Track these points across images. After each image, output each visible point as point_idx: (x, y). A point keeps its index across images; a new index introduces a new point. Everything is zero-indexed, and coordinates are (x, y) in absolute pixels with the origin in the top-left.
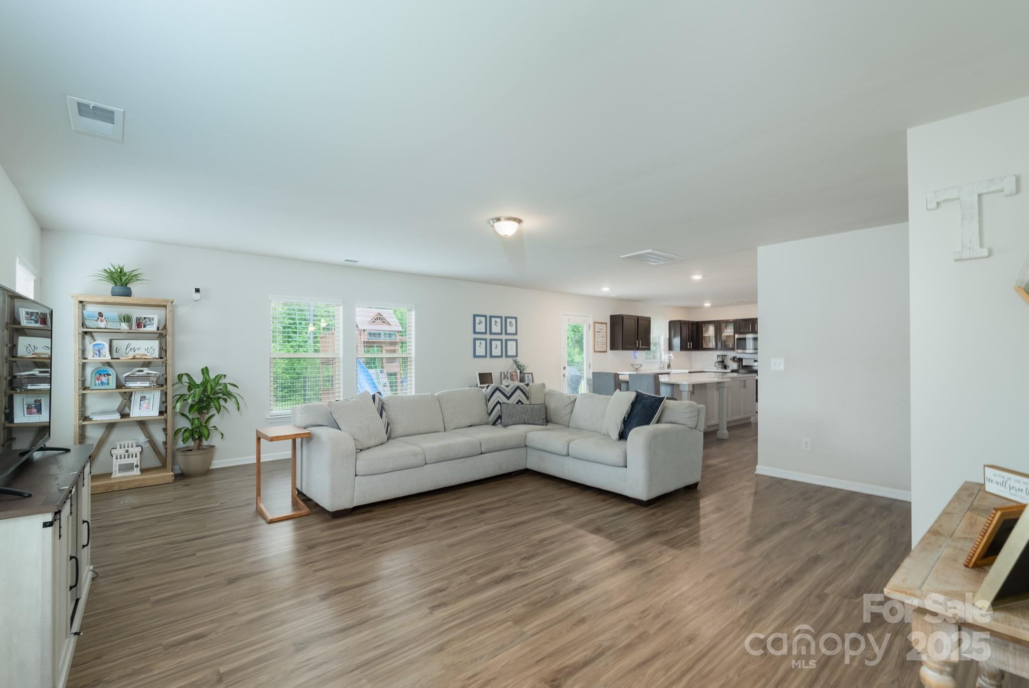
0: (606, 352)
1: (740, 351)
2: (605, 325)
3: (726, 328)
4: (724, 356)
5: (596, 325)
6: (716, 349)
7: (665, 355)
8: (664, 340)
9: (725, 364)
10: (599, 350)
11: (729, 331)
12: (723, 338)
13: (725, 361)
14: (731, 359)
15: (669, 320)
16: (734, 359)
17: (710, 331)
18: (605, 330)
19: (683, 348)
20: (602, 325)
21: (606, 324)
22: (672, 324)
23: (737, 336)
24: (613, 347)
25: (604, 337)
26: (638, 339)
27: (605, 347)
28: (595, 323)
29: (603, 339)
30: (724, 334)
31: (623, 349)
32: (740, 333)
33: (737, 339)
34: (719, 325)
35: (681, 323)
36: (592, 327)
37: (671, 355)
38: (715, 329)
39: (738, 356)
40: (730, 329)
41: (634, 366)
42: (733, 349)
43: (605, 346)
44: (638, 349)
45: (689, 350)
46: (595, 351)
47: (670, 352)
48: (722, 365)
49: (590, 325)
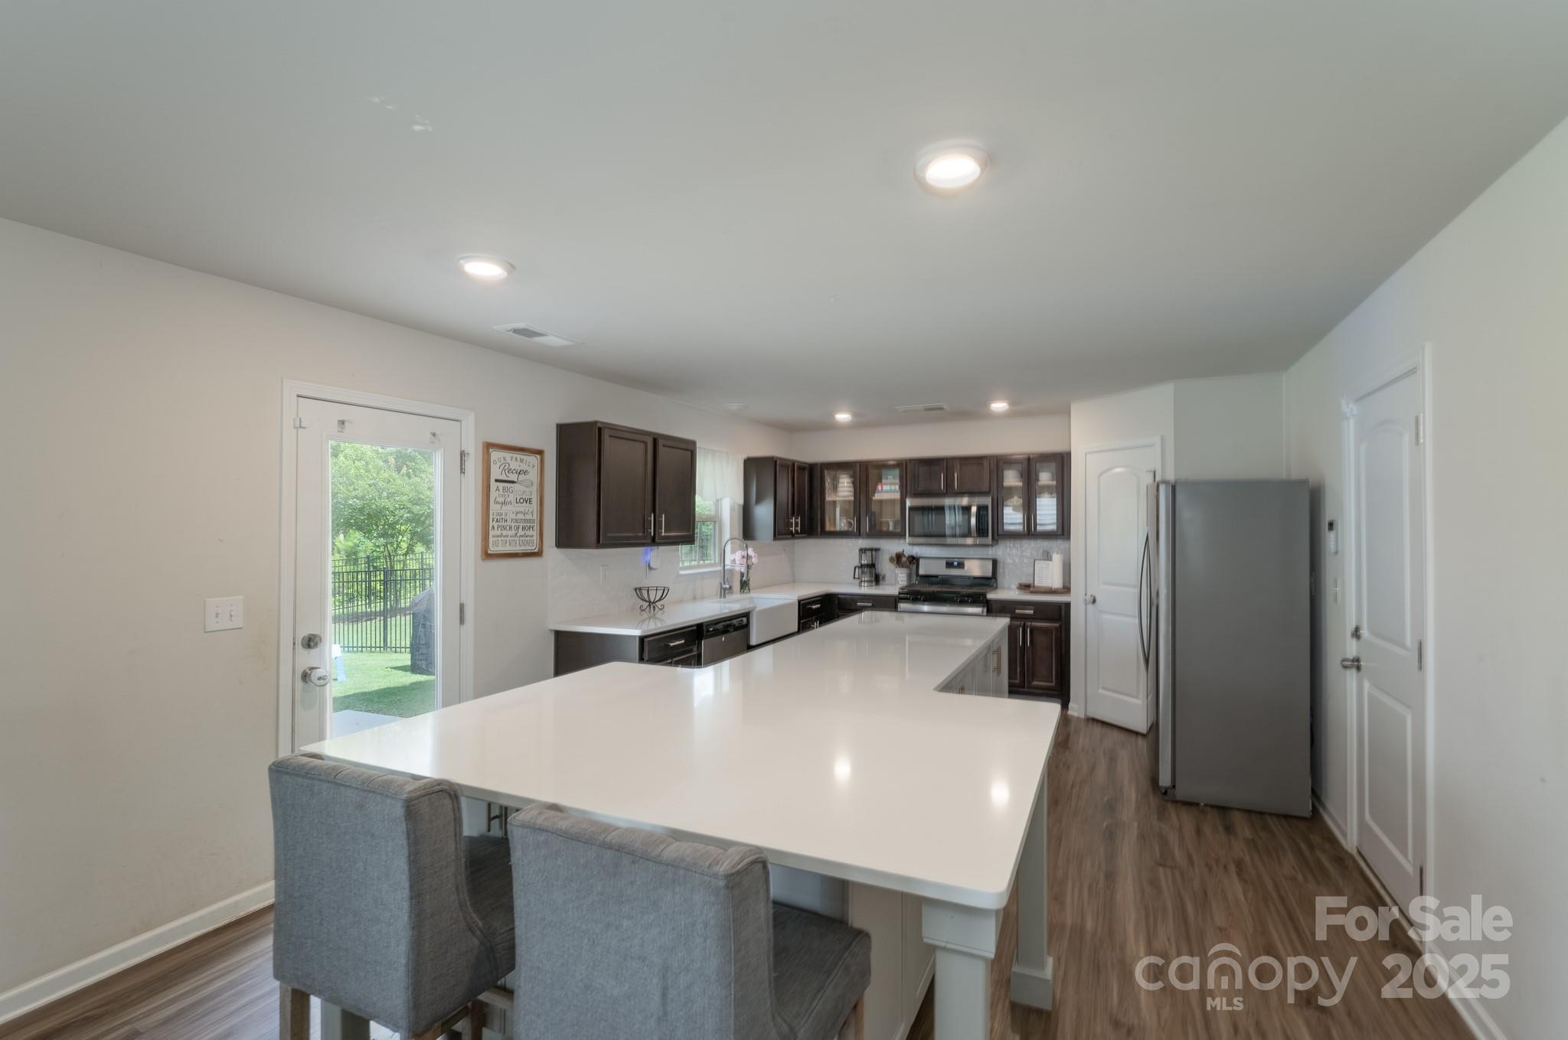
0: (538, 554)
2: (534, 460)
3: (880, 480)
4: (877, 550)
5: (495, 455)
6: (858, 534)
7: (733, 552)
8: (732, 510)
9: (877, 571)
10: (508, 549)
11: (888, 490)
12: (874, 508)
13: (878, 566)
14: (891, 560)
15: (745, 456)
16: (898, 559)
17: (843, 489)
18: (533, 475)
19: (781, 532)
20: (519, 456)
21: (540, 453)
22: (752, 466)
23: (908, 502)
24: (567, 538)
25: (529, 501)
26: (654, 511)
27: (536, 539)
28: (489, 446)
29: (525, 507)
30: (877, 497)
31: (599, 544)
32: (917, 495)
33: (910, 509)
34: (865, 474)
35: (773, 463)
36: (473, 465)
37: (751, 552)
38: (854, 483)
39: (910, 552)
40: (891, 484)
41: (645, 593)
42: (898, 535)
43: (535, 533)
44: (654, 542)
45: (793, 535)
46: (488, 556)
47: (748, 542)
48: (871, 573)
49: (463, 455)
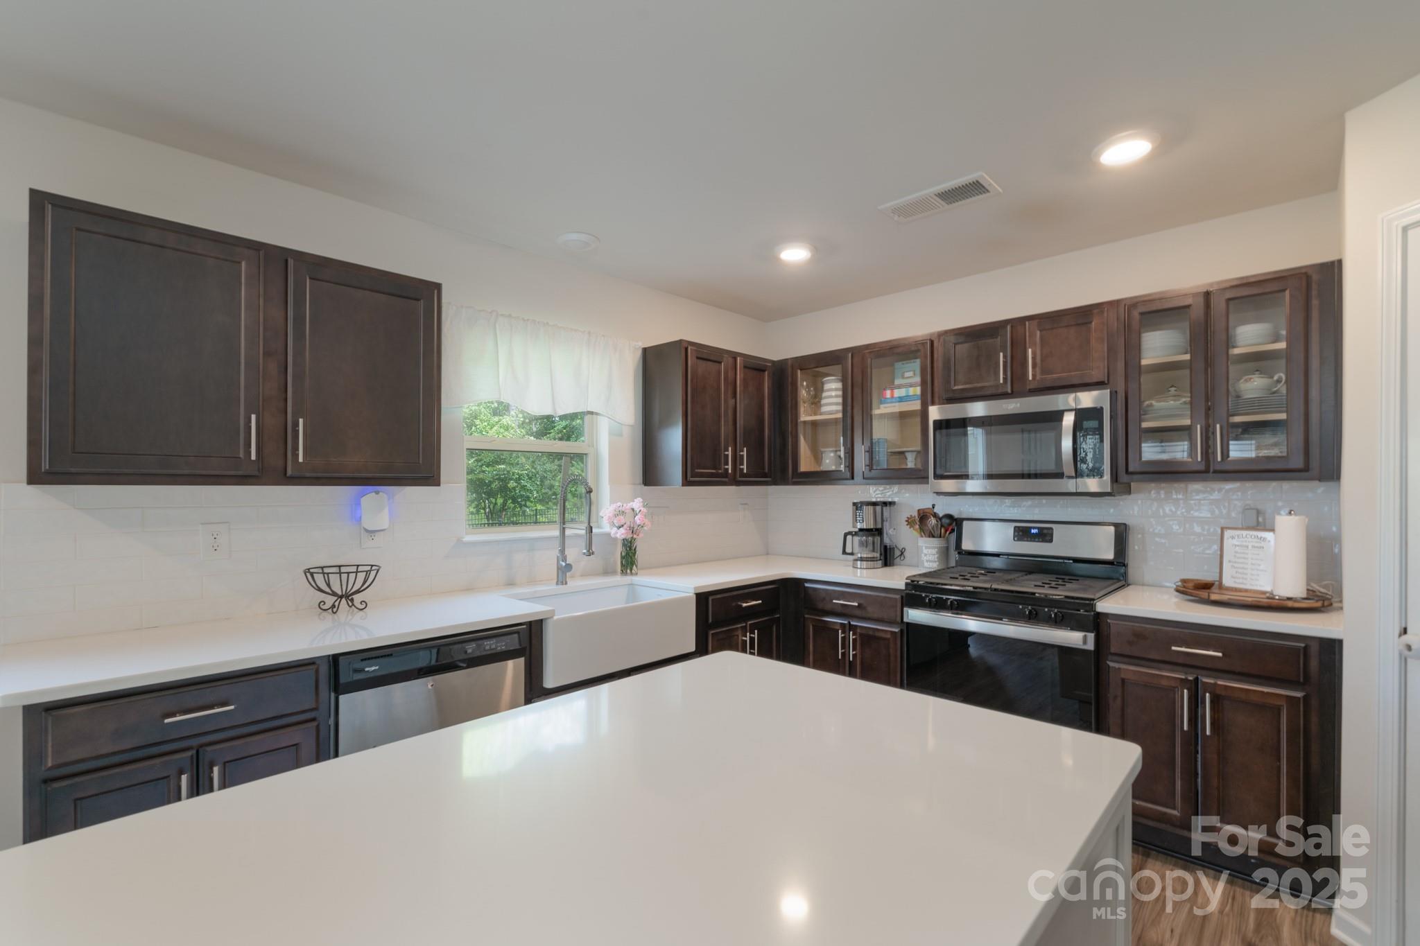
1: (948, 485)
3: (890, 378)
4: (885, 504)
6: (850, 474)
8: (614, 434)
9: (887, 541)
11: (901, 395)
12: (879, 427)
13: (888, 531)
14: (910, 522)
15: (642, 344)
16: (923, 519)
17: (828, 401)
19: (699, 470)
22: (654, 362)
23: (935, 413)
30: (882, 409)
32: (947, 398)
33: (935, 425)
34: (862, 369)
37: (645, 502)
38: (845, 387)
39: (944, 507)
40: (908, 383)
42: (917, 476)
45: (729, 478)
48: (875, 543)
